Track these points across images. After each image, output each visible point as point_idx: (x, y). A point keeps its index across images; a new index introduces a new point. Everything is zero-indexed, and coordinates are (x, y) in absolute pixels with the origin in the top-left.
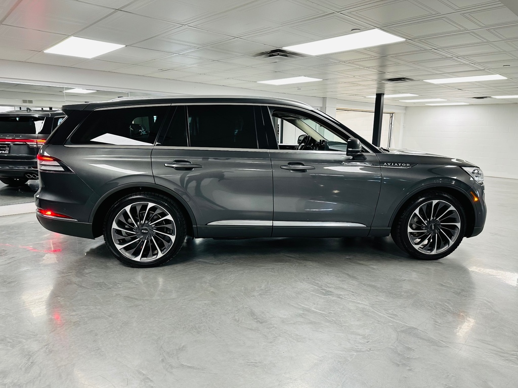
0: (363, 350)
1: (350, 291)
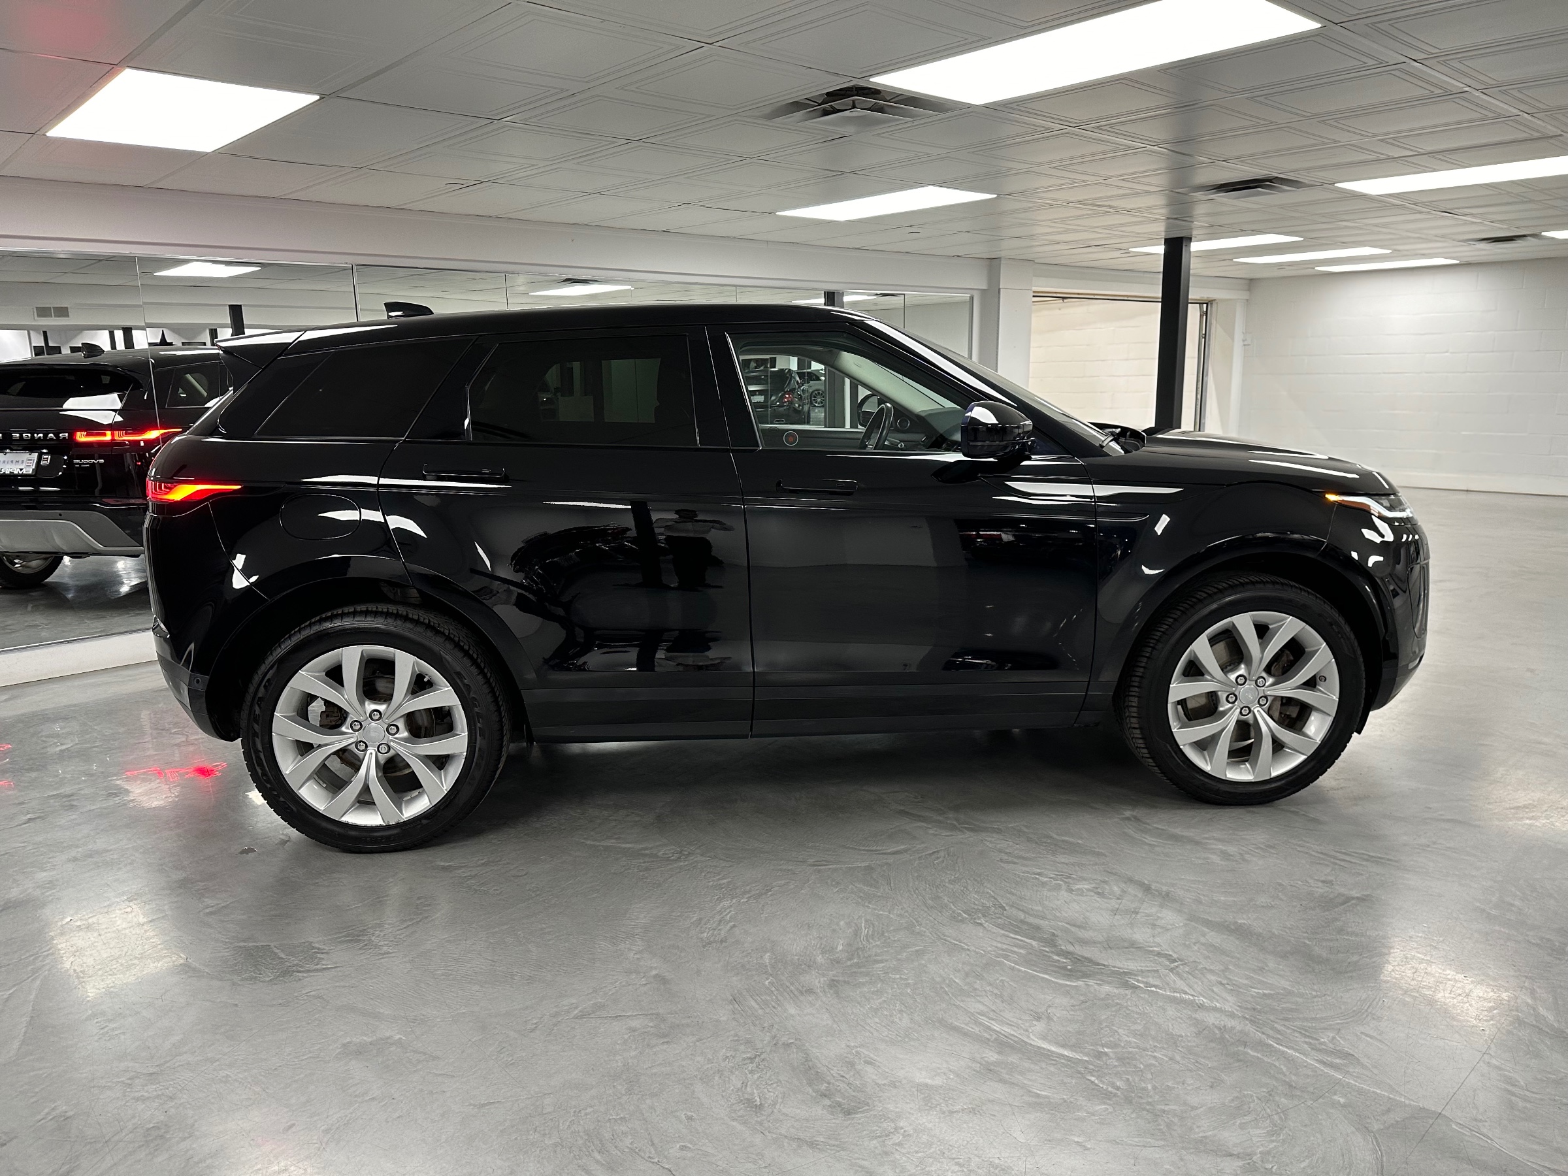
1: (1159, 954)
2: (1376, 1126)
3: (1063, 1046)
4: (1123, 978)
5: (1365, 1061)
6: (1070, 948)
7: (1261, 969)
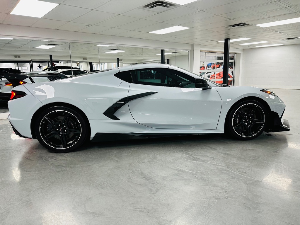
0: (222, 198)
1: (211, 157)
2: (248, 183)
3: (191, 171)
4: (203, 161)
5: (248, 173)
6: (194, 156)
7: (231, 160)
